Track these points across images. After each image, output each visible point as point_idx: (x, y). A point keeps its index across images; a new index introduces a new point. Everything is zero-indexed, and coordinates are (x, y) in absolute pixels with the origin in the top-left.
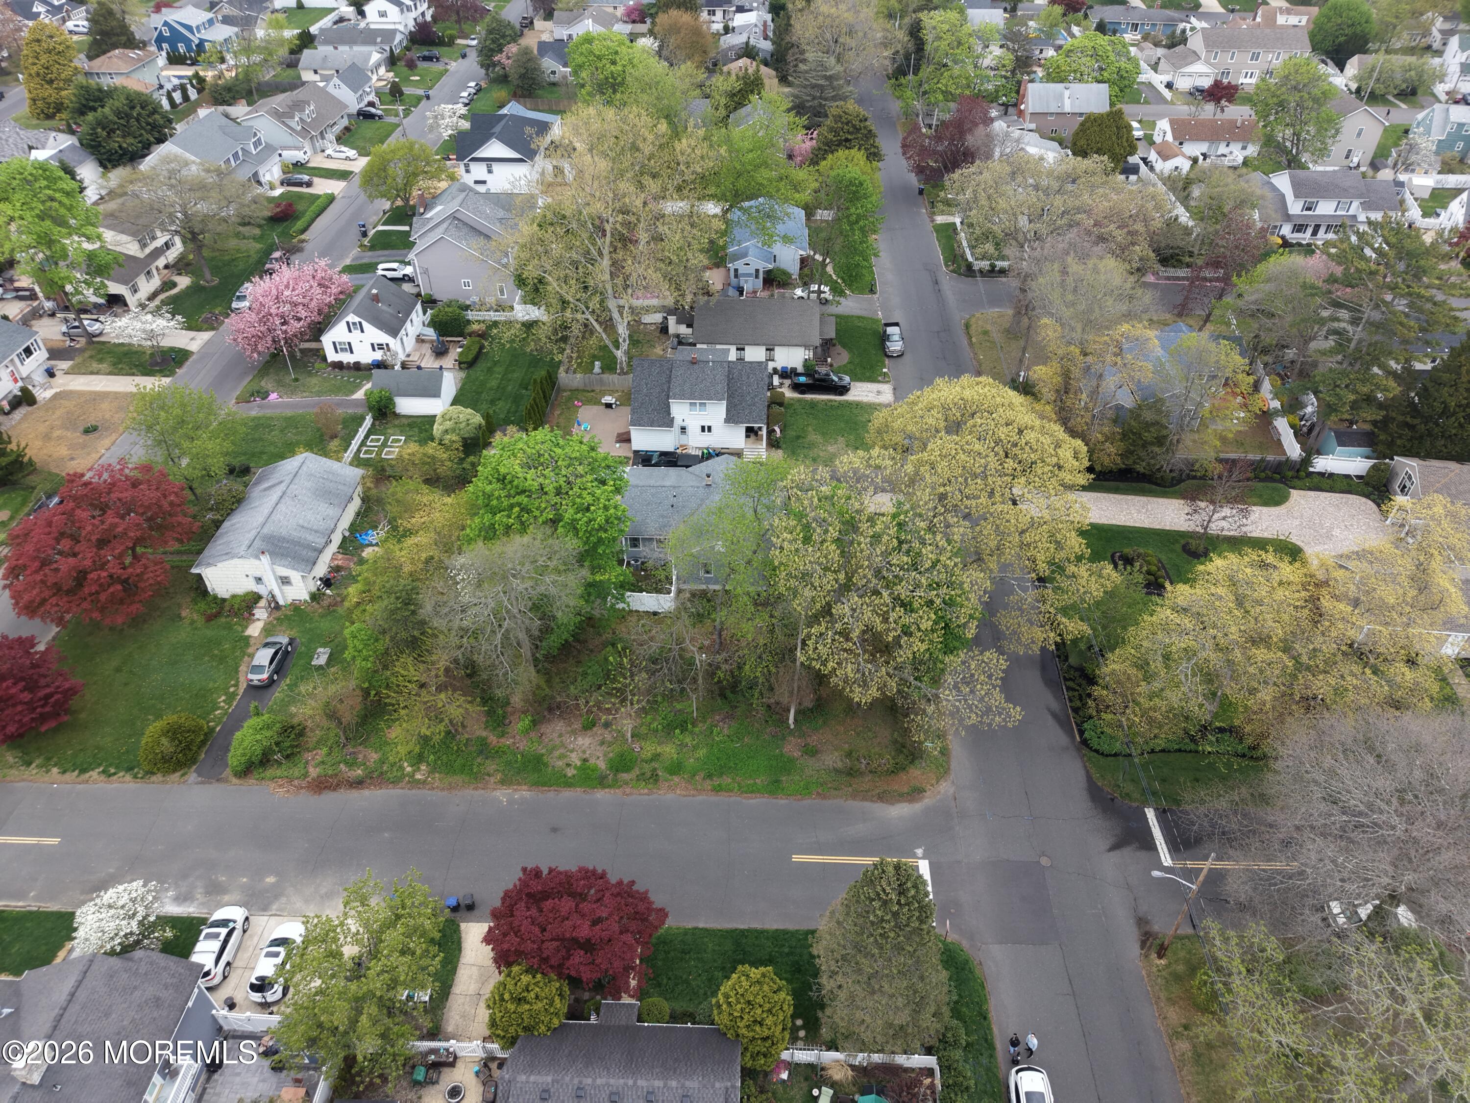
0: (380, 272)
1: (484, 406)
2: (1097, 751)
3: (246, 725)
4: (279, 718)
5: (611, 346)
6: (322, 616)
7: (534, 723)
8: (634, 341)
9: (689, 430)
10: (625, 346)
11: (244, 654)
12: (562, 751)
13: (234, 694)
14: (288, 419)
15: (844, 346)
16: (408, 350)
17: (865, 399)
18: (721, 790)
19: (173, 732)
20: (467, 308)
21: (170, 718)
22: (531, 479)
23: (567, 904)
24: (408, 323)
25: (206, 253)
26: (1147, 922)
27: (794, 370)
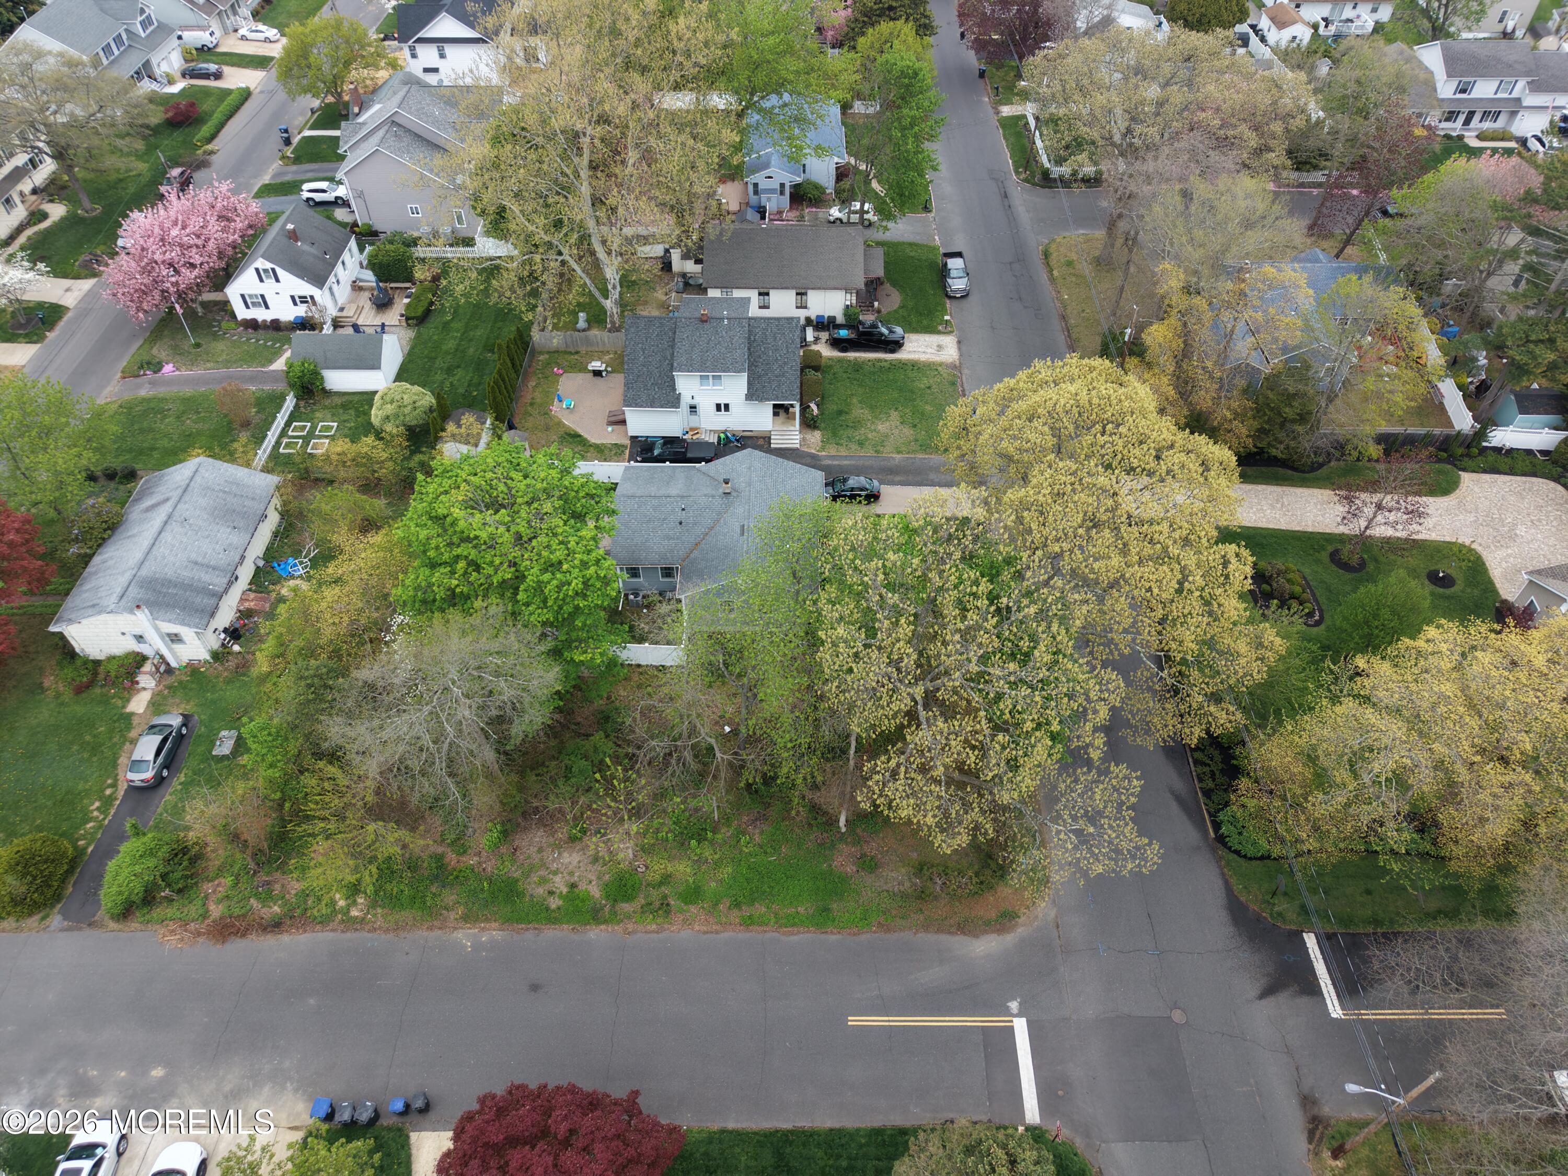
0: (306, 195)
1: (439, 377)
2: (1237, 852)
3: (122, 849)
4: (166, 838)
5: (597, 294)
6: (229, 682)
7: (505, 834)
8: (626, 286)
9: (700, 409)
10: (615, 294)
11: (124, 739)
12: (543, 872)
13: (112, 798)
14: (186, 400)
15: (894, 284)
16: (341, 301)
17: (923, 358)
18: (752, 924)
19: (24, 864)
20: (414, 242)
21: (24, 842)
24: (339, 267)
25: (79, 173)
26: (1314, 1102)
27: (832, 319)
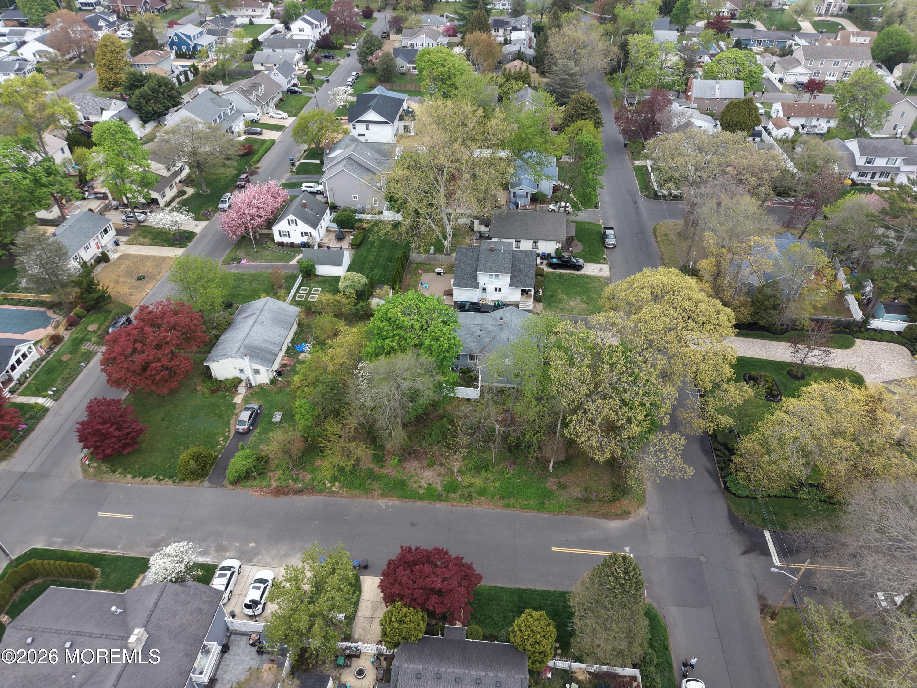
0: (303, 189)
1: (367, 271)
2: (734, 494)
3: (236, 455)
4: (255, 452)
5: (441, 238)
6: (277, 393)
7: (400, 461)
8: (454, 235)
9: (488, 290)
10: (449, 238)
11: (233, 413)
12: (416, 478)
13: (228, 437)
14: (253, 275)
15: (579, 240)
16: (322, 236)
17: (592, 274)
18: (509, 506)
19: (197, 457)
20: (355, 211)
21: (196, 449)
22: (406, 321)
23: (428, 569)
24: (322, 221)
25: (204, 174)
26: (765, 598)
27: (549, 255)
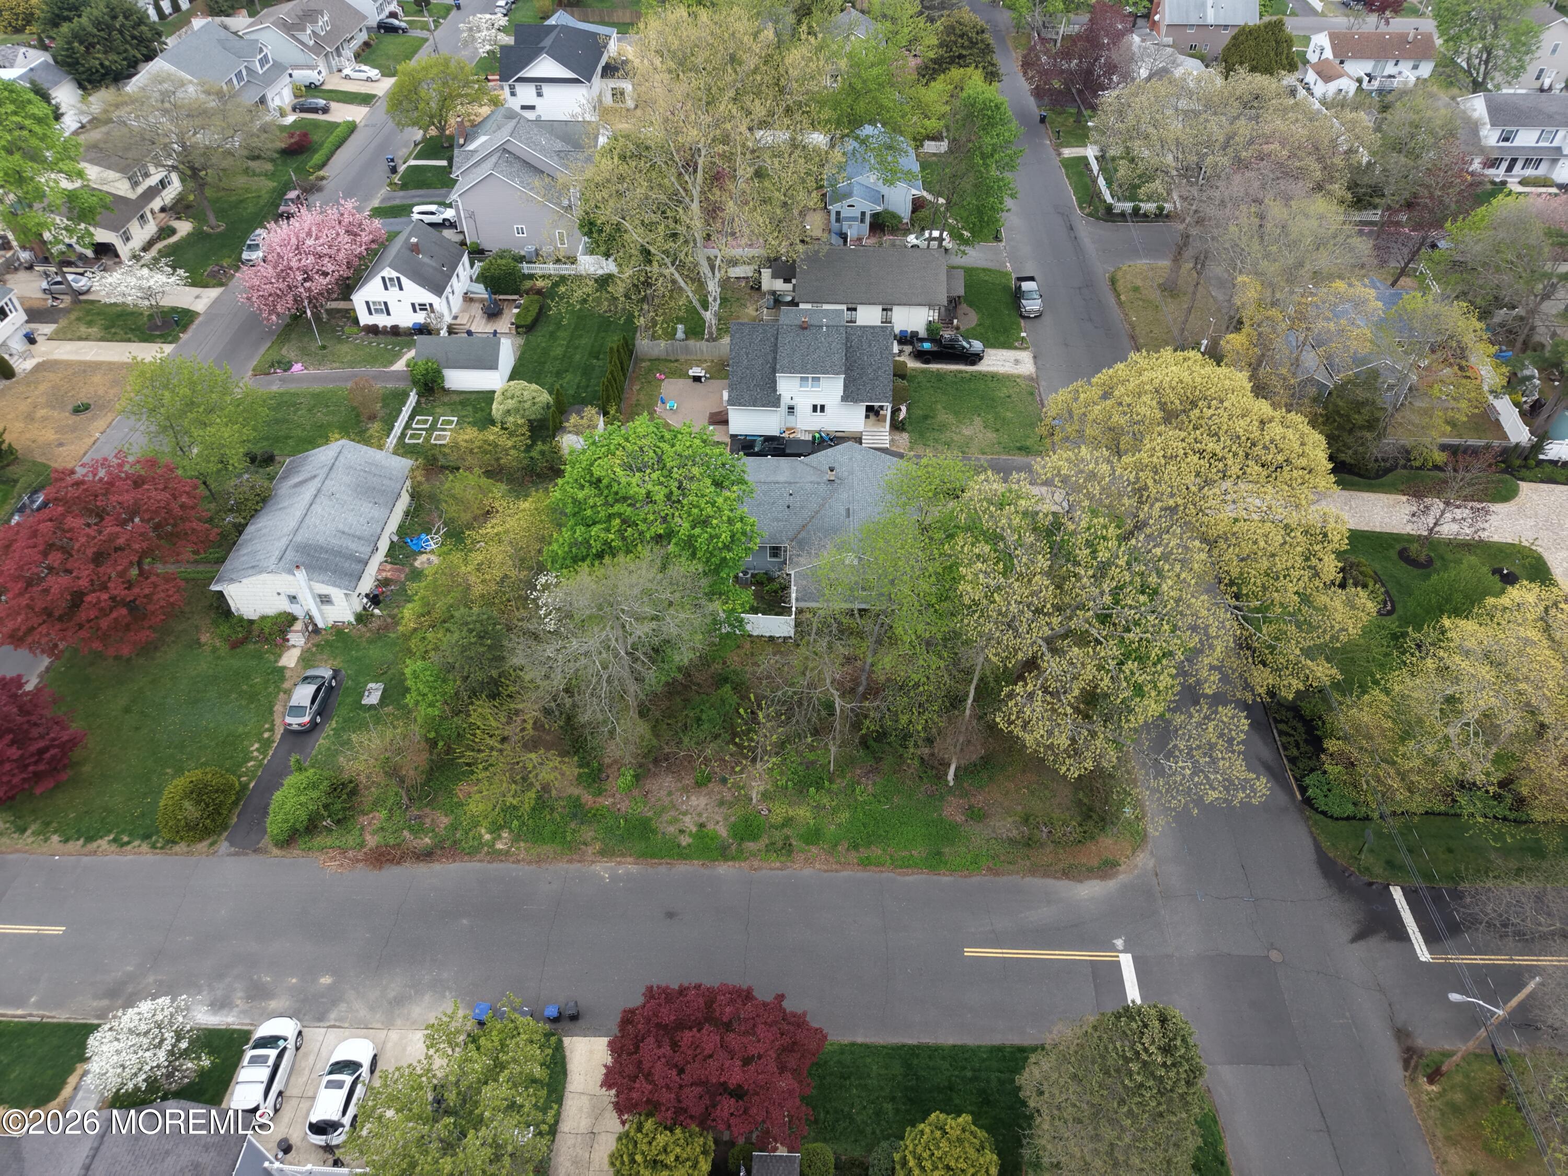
0: (415, 217)
1: (549, 380)
2: (1324, 813)
3: (286, 782)
4: (326, 773)
5: (698, 306)
6: (371, 641)
7: (637, 777)
8: (724, 300)
9: (798, 410)
10: (715, 306)
11: (279, 689)
12: (672, 813)
13: (269, 741)
14: (316, 396)
15: (971, 304)
16: (455, 310)
17: (1002, 370)
18: (870, 864)
19: (198, 793)
20: (522, 259)
21: (194, 775)
22: (635, 484)
23: (709, 1038)
24: (454, 278)
25: (208, 192)
26: (1408, 1035)
27: (914, 334)
